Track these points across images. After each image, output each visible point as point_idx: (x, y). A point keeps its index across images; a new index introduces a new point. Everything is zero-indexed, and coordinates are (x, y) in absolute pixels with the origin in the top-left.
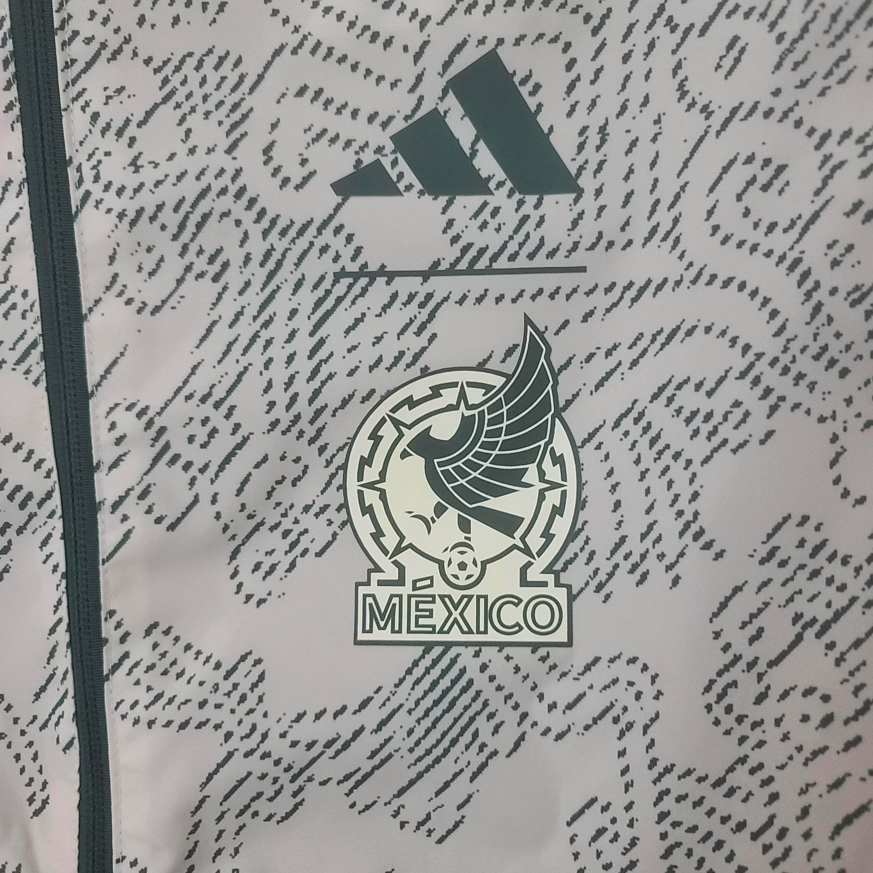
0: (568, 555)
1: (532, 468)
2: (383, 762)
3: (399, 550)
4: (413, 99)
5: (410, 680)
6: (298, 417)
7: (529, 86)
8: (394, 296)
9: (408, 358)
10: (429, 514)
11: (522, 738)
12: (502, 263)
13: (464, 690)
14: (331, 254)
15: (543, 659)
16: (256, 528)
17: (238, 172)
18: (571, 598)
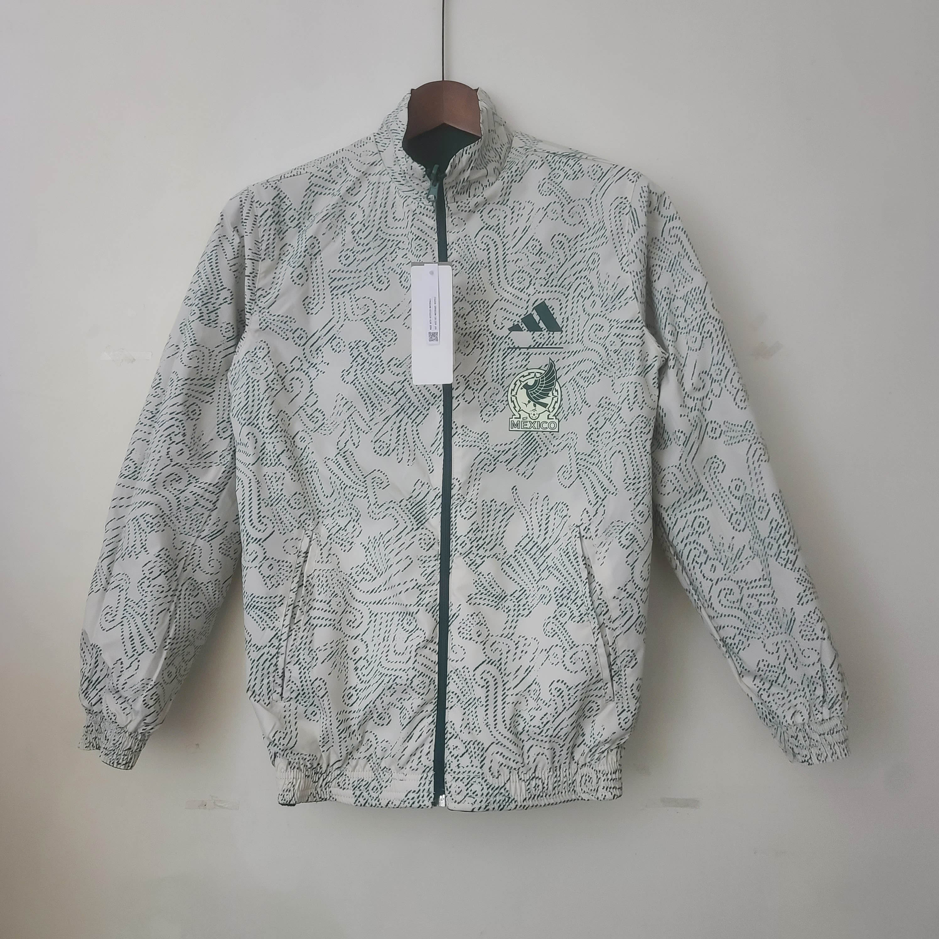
0: (558, 412)
1: (551, 393)
2: (515, 456)
3: (519, 411)
4: (526, 311)
5: (522, 438)
6: (498, 379)
7: (552, 308)
8: (521, 353)
9: (523, 366)
10: (527, 403)
11: (547, 453)
12: (545, 346)
13: (534, 441)
14: (507, 343)
15: (552, 435)
16: (487, 405)
17: (488, 326)
18: (559, 422)
